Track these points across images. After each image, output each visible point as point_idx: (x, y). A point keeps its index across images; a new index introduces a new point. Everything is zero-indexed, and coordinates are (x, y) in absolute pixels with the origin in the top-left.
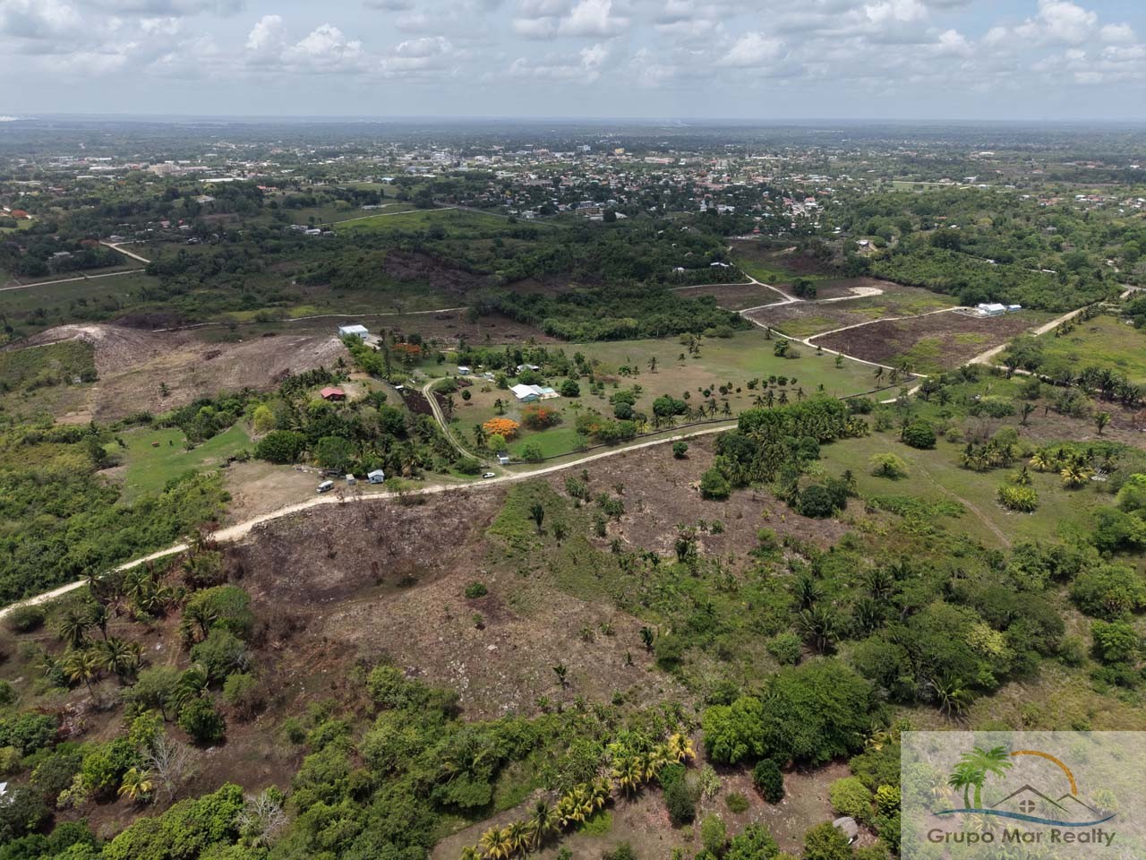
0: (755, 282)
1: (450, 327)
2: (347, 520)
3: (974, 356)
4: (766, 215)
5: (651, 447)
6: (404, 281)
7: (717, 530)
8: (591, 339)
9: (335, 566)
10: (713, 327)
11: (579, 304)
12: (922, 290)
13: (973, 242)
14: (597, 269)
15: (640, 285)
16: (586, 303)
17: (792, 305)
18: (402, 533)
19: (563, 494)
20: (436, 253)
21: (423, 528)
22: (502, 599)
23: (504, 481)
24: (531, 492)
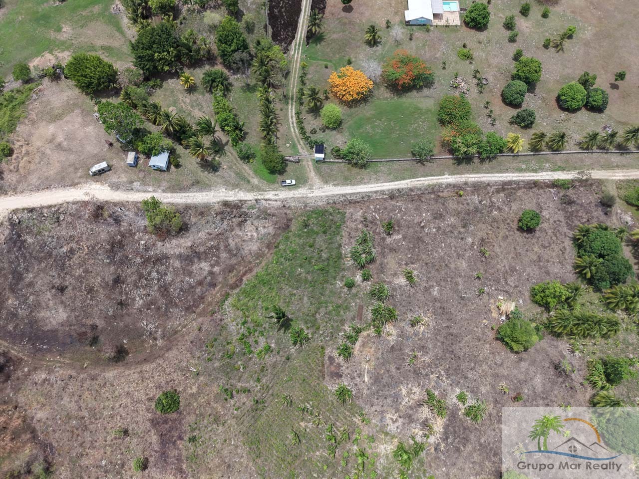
2: (93, 242)
9: (62, 302)
18: (141, 276)
19: (348, 250)
21: (166, 274)
22: (185, 427)
23: (298, 200)
24: (317, 233)
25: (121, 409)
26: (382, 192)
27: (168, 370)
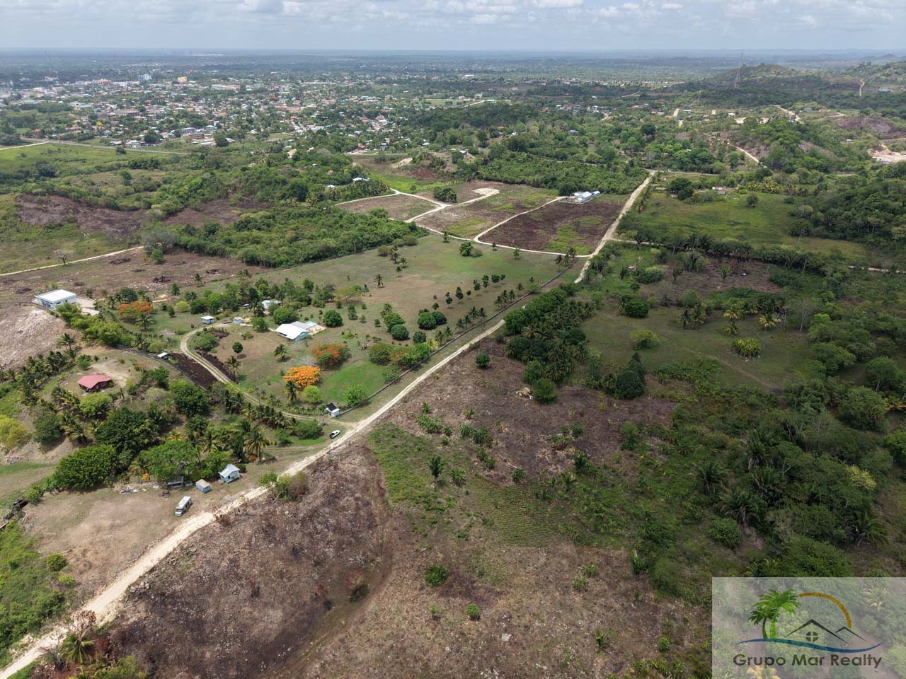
0: (398, 193)
1: (138, 271)
3: (602, 235)
4: (358, 132)
5: (451, 363)
6: (50, 227)
7: (577, 433)
8: (297, 263)
10: (399, 237)
11: (259, 229)
12: (524, 187)
13: (532, 146)
14: (252, 193)
15: (304, 204)
16: (264, 227)
17: (445, 210)
18: (311, 535)
19: (420, 433)
20: (74, 194)
21: (327, 521)
22: (467, 575)
23: (354, 436)
24: (389, 440)
25: (411, 613)
26: (397, 404)
27: (408, 565)
